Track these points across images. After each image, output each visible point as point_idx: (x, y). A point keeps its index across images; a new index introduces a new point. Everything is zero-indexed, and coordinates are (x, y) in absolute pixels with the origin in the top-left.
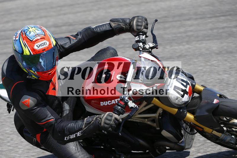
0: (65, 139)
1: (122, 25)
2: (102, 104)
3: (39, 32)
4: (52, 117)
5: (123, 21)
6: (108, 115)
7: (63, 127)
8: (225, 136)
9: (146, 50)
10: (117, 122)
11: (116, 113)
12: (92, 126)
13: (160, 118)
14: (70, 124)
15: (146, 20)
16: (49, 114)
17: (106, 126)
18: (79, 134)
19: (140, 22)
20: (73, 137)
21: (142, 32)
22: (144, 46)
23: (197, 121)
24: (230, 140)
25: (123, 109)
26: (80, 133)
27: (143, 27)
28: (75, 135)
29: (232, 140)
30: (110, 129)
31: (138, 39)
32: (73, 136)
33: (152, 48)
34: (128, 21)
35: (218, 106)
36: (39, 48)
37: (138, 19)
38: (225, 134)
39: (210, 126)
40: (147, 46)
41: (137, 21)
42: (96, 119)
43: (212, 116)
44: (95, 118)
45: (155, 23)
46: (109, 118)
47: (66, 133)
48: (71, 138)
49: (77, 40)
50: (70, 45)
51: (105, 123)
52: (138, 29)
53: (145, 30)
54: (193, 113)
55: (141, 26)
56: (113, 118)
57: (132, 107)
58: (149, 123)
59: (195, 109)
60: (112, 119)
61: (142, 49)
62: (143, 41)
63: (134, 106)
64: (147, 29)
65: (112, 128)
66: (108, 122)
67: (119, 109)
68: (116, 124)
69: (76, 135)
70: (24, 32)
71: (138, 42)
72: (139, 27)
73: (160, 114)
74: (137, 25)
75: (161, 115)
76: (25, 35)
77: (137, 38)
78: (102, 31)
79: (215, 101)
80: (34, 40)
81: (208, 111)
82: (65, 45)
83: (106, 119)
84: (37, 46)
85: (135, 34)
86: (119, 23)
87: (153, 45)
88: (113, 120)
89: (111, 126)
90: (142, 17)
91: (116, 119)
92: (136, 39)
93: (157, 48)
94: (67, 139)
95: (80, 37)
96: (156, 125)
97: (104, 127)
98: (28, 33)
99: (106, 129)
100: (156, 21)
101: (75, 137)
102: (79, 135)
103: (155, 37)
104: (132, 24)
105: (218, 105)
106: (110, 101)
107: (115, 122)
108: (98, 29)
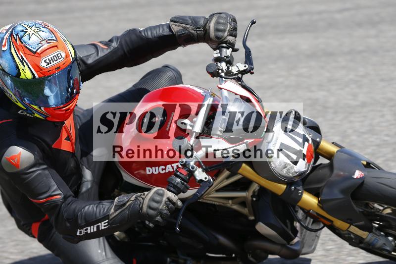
0: (78, 234)
1: (191, 29)
2: (149, 171)
3: (46, 35)
4: (59, 192)
5: (192, 22)
6: (157, 193)
7: (74, 210)
8: (374, 238)
9: (232, 75)
10: (171, 205)
11: (172, 189)
12: (127, 212)
13: (254, 199)
14: (87, 207)
15: (234, 20)
16: (54, 186)
17: (151, 212)
18: (105, 226)
19: (223, 24)
20: (92, 231)
21: (226, 42)
22: (228, 68)
23: (322, 208)
24: (384, 244)
25: (185, 183)
26: (105, 223)
27: (226, 34)
28: (95, 226)
29: (387, 244)
30: (159, 218)
31: (219, 55)
32: (92, 229)
33: (243, 72)
34: (202, 22)
35: (361, 183)
36: (50, 65)
37: (219, 18)
38: (375, 234)
39: (348, 219)
40: (234, 69)
41: (217, 23)
42: (136, 199)
43: (351, 200)
44: (134, 196)
45: (251, 26)
46: (158, 198)
47: (79, 222)
48: (89, 232)
49: (109, 51)
50: (97, 58)
51: (150, 207)
52: (217, 37)
53: (230, 38)
54: (316, 193)
55: (224, 31)
56: (165, 199)
57: (201, 181)
58: (235, 207)
59: (320, 188)
60: (162, 199)
61: (226, 74)
62: (227, 59)
63: (206, 178)
64: (235, 36)
65: (162, 218)
66: (154, 205)
67: (178, 183)
68: (169, 209)
69: (98, 227)
70: (17, 35)
71: (218, 60)
72: (220, 34)
73: (254, 192)
74: (217, 30)
75: (256, 194)
76: (21, 41)
77: (216, 54)
78: (155, 37)
79: (358, 174)
80: (38, 51)
81: (343, 191)
82: (88, 59)
83: (152, 200)
84: (45, 61)
85: (214, 46)
86: (186, 26)
87: (245, 66)
88: (163, 203)
89: (160, 213)
90: (226, 14)
91: (169, 200)
92: (216, 56)
93: (252, 73)
94: (80, 232)
95: (115, 44)
96: (247, 211)
97: (148, 214)
98: (26, 38)
99: (151, 218)
100: (253, 23)
101: (95, 230)
102: (103, 228)
103: (250, 52)
104: (207, 27)
105: (362, 181)
106: (164, 167)
107: (167, 206)
108: (149, 33)
